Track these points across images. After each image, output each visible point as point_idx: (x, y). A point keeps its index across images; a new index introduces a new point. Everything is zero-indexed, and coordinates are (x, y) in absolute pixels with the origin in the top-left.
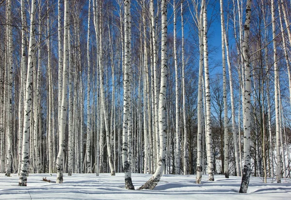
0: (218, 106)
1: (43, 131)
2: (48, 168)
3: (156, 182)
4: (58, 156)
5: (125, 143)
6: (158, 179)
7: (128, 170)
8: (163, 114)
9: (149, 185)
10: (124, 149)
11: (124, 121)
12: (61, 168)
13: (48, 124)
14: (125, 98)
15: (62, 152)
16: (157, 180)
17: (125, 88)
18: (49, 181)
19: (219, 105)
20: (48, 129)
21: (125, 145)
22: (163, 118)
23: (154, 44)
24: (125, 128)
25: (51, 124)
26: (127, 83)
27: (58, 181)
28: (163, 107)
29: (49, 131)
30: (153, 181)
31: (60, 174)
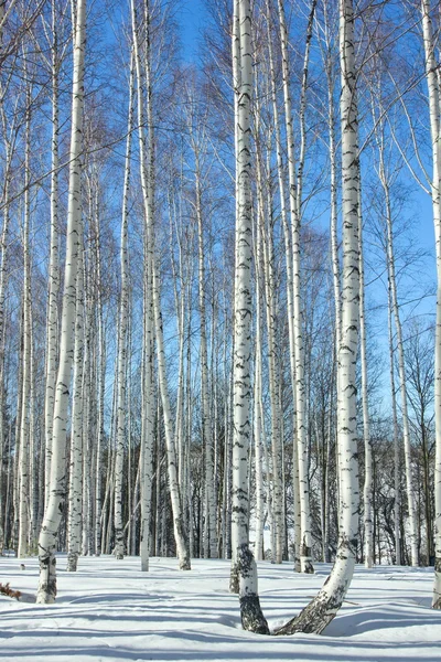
0: (416, 392)
1: (7, 447)
2: (17, 539)
3: (333, 611)
4: (45, 523)
5: (240, 490)
6: (339, 600)
7: (249, 573)
8: (351, 407)
9: (312, 619)
10: (236, 509)
11: (238, 427)
12: (51, 559)
13: (19, 430)
14: (240, 361)
15: (55, 512)
16: (334, 603)
17: (239, 330)
18: (18, 595)
19: (419, 391)
20: (19, 442)
21: (241, 498)
22: (351, 419)
23: (293, 229)
24: (241, 446)
25: (27, 431)
26: (244, 316)
27: (41, 596)
28: (351, 386)
29: (22, 446)
30: (325, 606)
31: (49, 574)
